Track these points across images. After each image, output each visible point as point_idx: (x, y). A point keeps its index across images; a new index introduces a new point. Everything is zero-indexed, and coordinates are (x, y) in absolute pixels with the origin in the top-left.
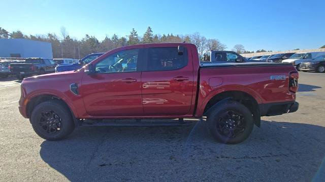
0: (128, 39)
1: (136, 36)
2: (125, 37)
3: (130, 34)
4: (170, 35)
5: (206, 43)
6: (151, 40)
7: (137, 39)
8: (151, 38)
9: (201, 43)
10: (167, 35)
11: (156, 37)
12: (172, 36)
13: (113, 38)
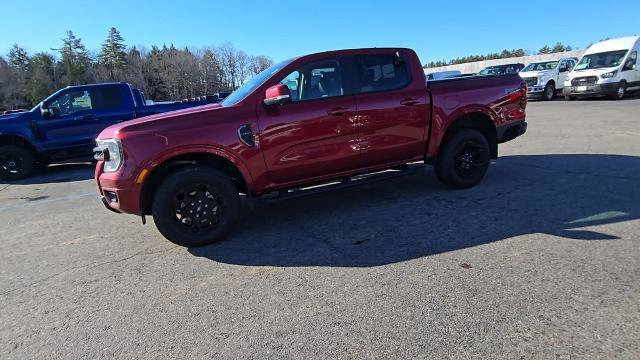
0: (58, 57)
1: (79, 50)
2: (50, 52)
3: (61, 45)
4: (168, 47)
5: (249, 64)
6: (123, 59)
7: (83, 58)
8: (124, 54)
9: (238, 64)
10: (161, 48)
11: (135, 52)
12: (173, 49)
13: (13, 55)
